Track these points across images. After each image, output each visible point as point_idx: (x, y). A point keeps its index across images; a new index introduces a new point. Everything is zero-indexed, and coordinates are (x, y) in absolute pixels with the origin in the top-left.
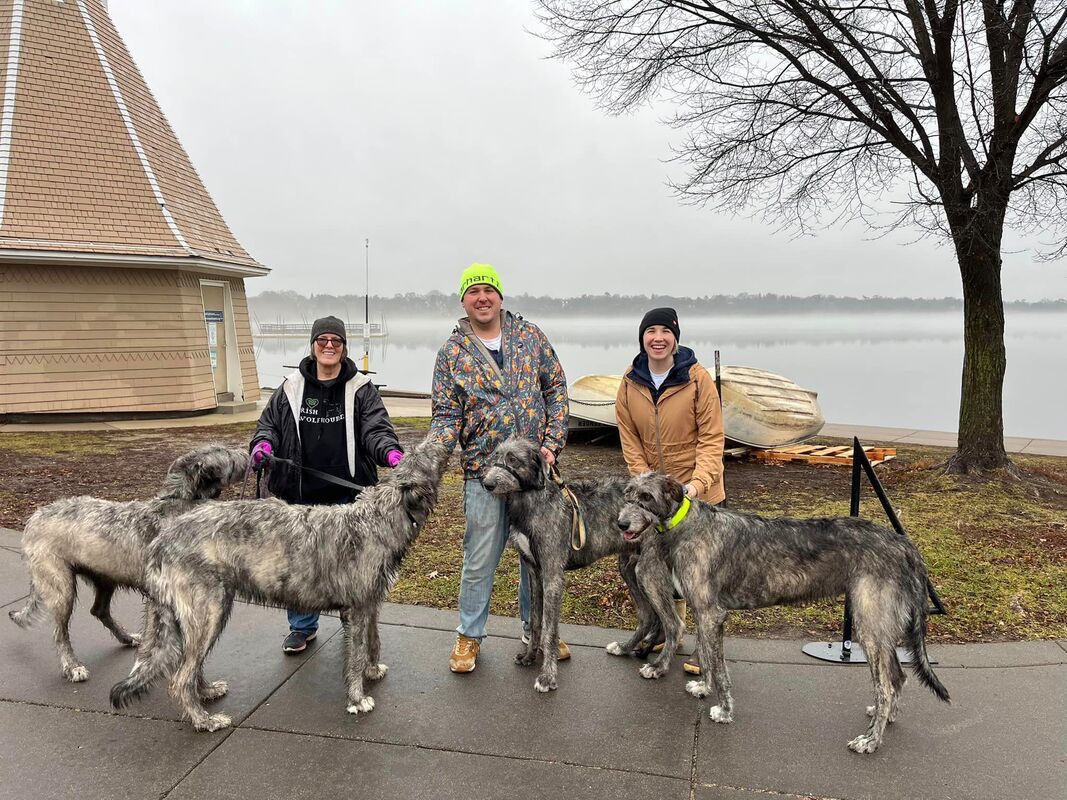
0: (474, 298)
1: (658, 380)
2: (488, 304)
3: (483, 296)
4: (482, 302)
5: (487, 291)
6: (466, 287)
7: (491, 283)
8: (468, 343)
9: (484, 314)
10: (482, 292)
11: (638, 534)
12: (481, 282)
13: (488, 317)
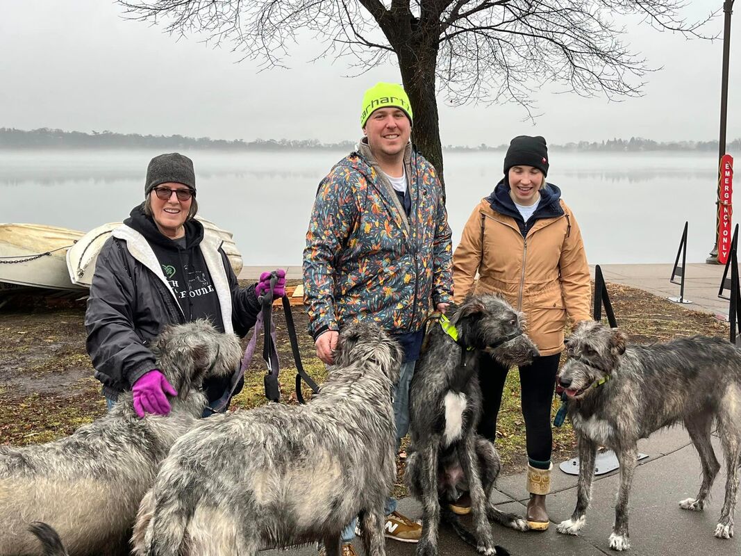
0: (380, 124)
1: (526, 213)
2: (397, 131)
3: (392, 122)
4: (391, 129)
5: (396, 115)
6: (370, 110)
7: (400, 106)
8: (374, 176)
9: (393, 143)
10: (390, 117)
11: (581, 391)
12: (390, 104)
13: (397, 147)
